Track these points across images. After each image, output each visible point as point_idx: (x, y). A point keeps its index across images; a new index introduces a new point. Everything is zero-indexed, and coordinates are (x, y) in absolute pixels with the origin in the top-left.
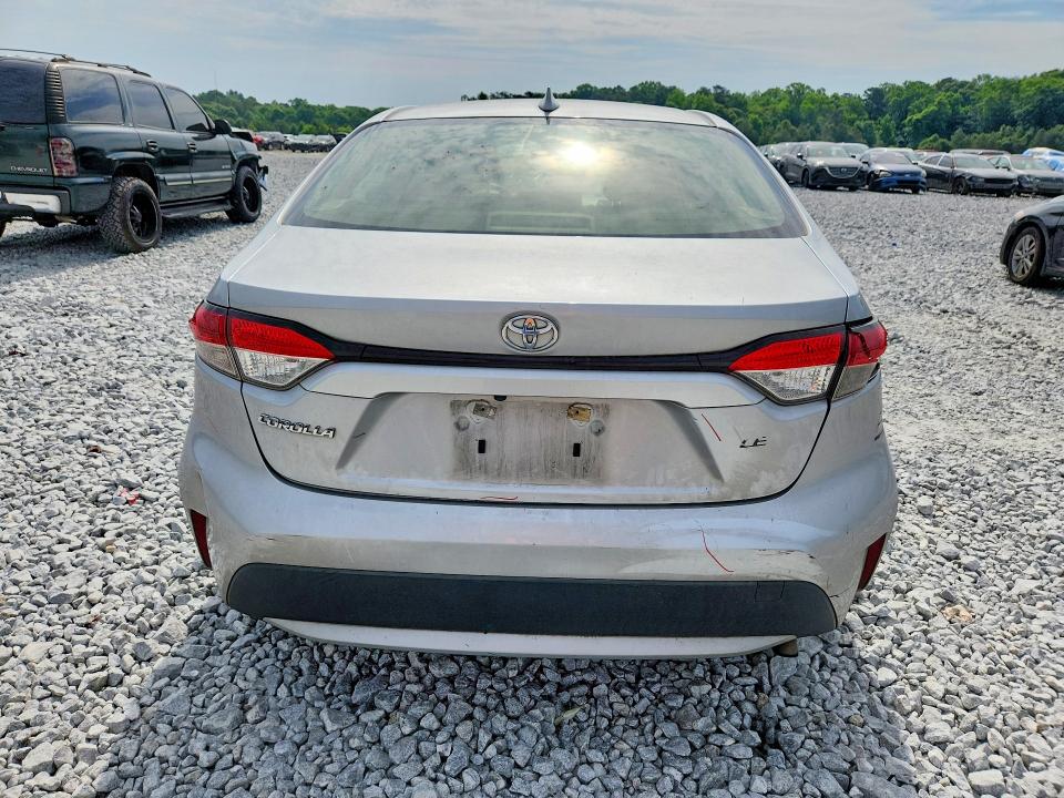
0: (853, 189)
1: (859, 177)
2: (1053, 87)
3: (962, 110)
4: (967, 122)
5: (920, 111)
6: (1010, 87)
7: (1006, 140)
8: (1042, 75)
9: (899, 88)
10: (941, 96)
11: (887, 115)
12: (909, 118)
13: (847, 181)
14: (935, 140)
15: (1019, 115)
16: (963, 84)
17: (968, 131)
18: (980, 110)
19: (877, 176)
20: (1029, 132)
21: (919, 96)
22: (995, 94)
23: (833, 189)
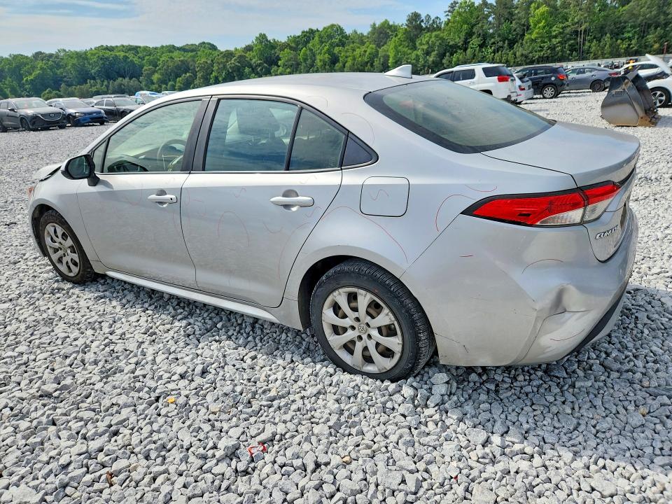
0: (62, 127)
1: (64, 119)
2: (106, 55)
3: (58, 72)
4: (65, 79)
5: (31, 74)
6: (82, 56)
7: (94, 89)
8: (95, 49)
9: (7, 59)
10: (40, 64)
11: (8, 78)
12: (25, 79)
13: (57, 122)
14: (50, 92)
15: (95, 74)
16: (51, 56)
17: (69, 85)
18: (70, 71)
19: (75, 117)
20: (106, 83)
21: (26, 64)
22: (75, 61)
23: (47, 129)
